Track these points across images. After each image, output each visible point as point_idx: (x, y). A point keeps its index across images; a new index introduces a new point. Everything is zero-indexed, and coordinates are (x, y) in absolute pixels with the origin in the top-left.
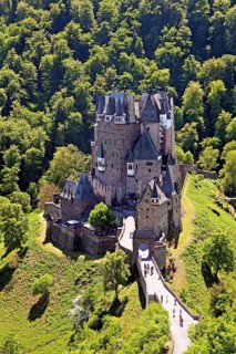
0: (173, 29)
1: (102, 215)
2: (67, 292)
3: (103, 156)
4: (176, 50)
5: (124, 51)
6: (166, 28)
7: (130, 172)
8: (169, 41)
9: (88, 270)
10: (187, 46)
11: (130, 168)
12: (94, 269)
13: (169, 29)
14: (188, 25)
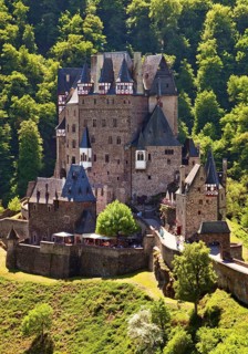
0: (77, 17)
1: (121, 215)
2: (82, 327)
3: (89, 146)
4: (86, 45)
5: (8, 42)
6: (65, 17)
7: (140, 164)
8: (74, 32)
9: (114, 294)
10: (99, 41)
11: (141, 158)
12: (122, 292)
13: (70, 17)
14: (97, 13)
